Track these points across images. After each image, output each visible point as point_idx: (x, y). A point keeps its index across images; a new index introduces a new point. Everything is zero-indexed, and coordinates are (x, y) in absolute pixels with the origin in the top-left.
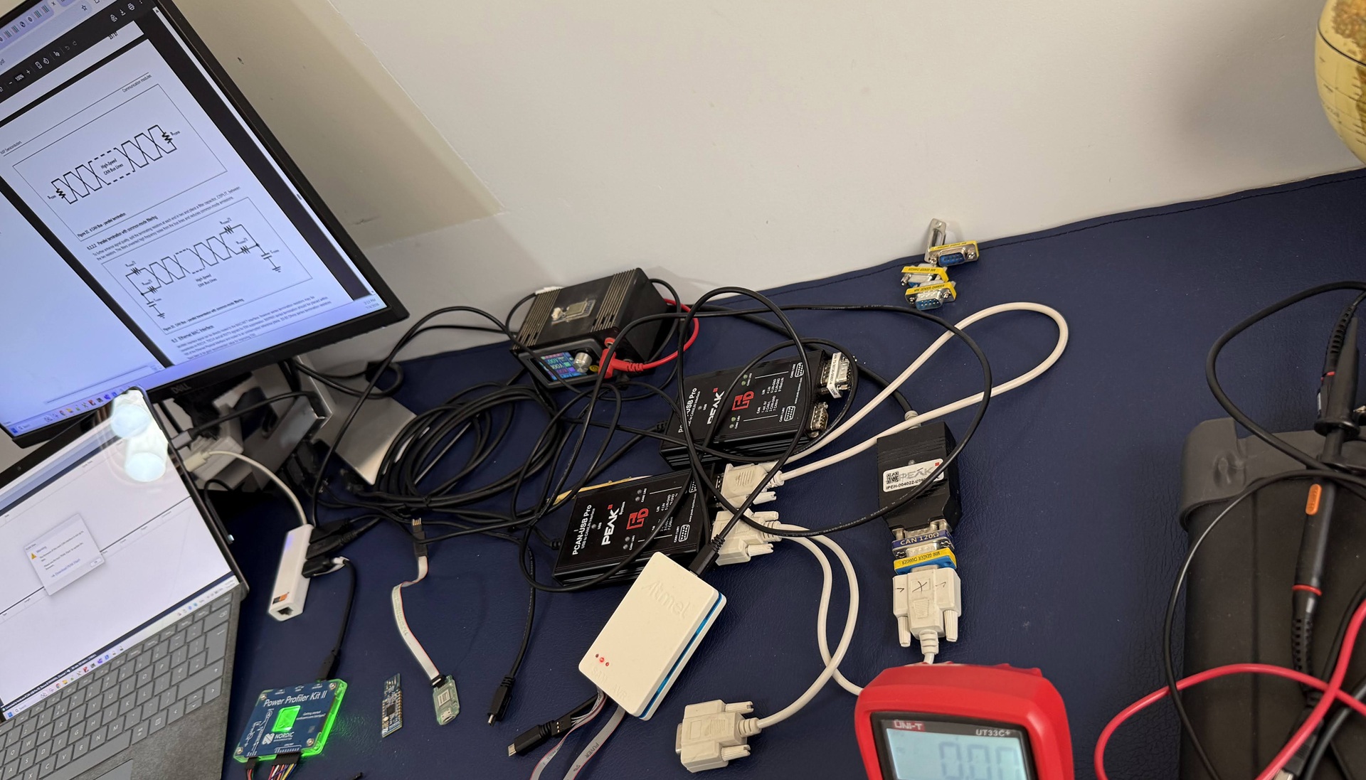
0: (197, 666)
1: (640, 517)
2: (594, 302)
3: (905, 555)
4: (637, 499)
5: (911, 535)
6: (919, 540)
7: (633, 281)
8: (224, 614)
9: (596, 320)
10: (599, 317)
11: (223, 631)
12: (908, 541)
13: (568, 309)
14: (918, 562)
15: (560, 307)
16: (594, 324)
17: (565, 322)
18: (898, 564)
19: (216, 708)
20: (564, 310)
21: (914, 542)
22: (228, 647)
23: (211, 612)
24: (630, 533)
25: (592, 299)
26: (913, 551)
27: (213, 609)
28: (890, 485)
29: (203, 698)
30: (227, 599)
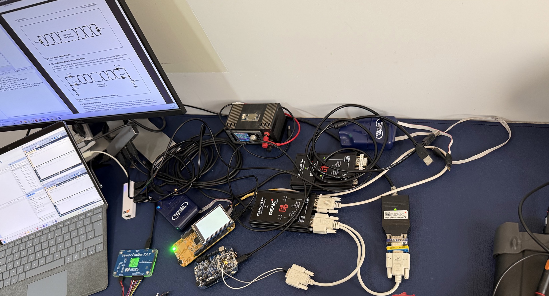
0: (91, 236)
1: (285, 207)
2: (260, 115)
3: (390, 245)
4: (284, 200)
5: (393, 238)
6: (397, 241)
7: (277, 109)
8: (100, 216)
9: (262, 124)
10: (263, 122)
11: (100, 223)
12: (393, 240)
13: (248, 115)
14: (396, 249)
15: (245, 114)
16: (261, 126)
17: (247, 121)
18: (388, 248)
19: (102, 255)
20: (247, 116)
21: (395, 241)
22: (104, 231)
23: (93, 215)
24: (280, 213)
25: (259, 113)
26: (394, 244)
27: (95, 213)
28: (387, 217)
29: (95, 250)
30: (100, 210)
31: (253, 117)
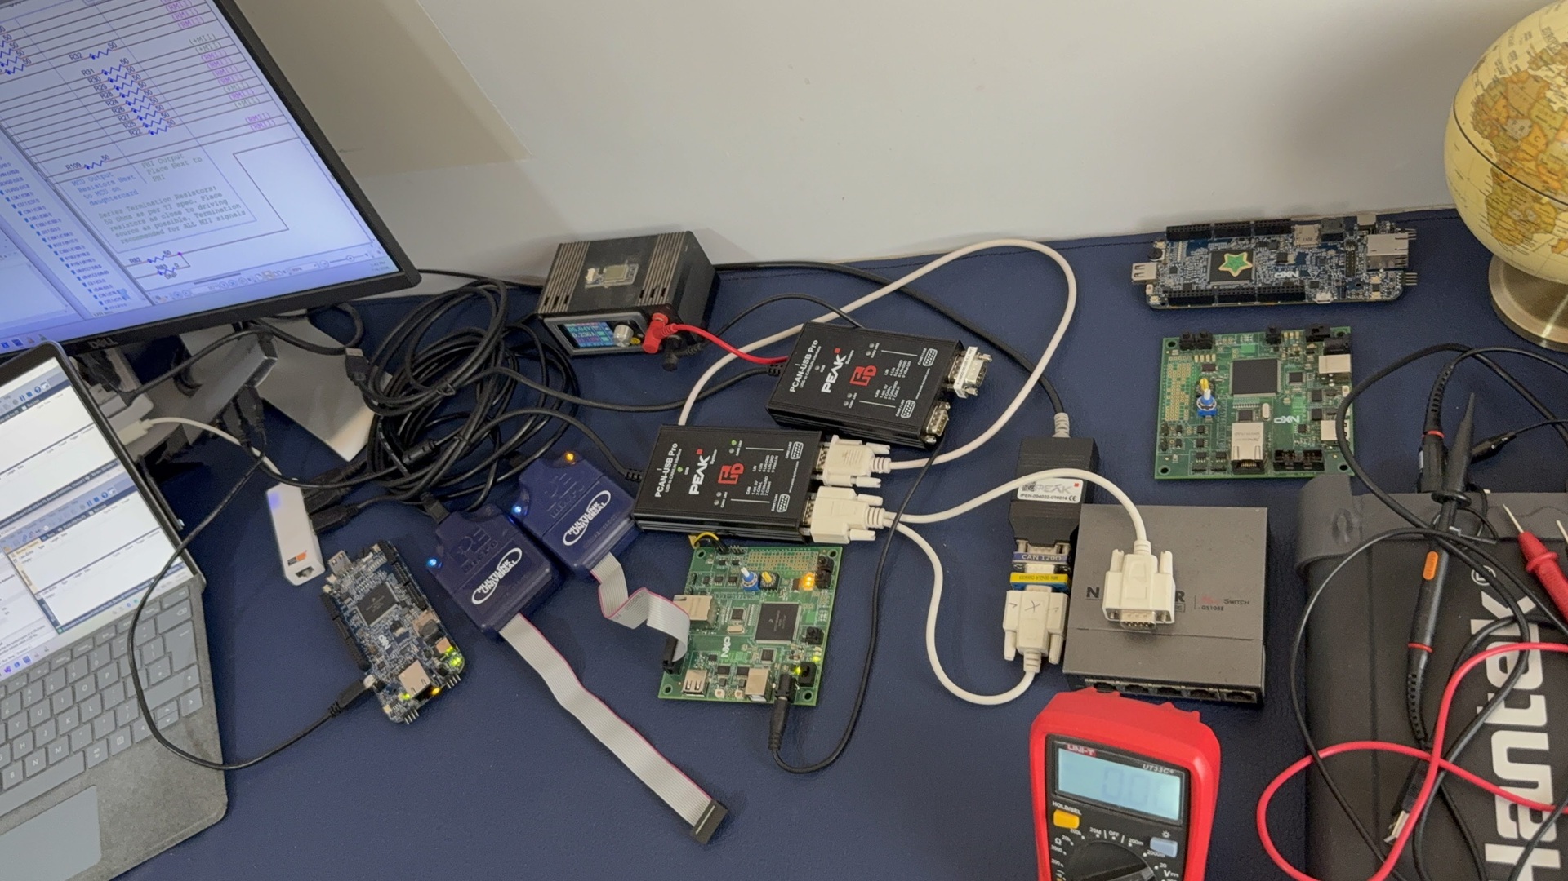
0: (160, 674)
1: (735, 471)
2: (637, 267)
3: (1023, 571)
4: (732, 451)
5: (1033, 550)
6: (1040, 559)
7: (683, 248)
8: (184, 611)
9: (643, 292)
10: (648, 287)
12: (1030, 557)
13: (605, 271)
14: (1035, 581)
15: (595, 267)
16: (641, 297)
17: (602, 288)
18: (1015, 578)
19: (201, 722)
20: (601, 272)
21: (1035, 560)
23: (163, 610)
25: (635, 263)
26: (1033, 568)
27: (166, 606)
29: (179, 710)
30: (183, 593)
31: (620, 275)
